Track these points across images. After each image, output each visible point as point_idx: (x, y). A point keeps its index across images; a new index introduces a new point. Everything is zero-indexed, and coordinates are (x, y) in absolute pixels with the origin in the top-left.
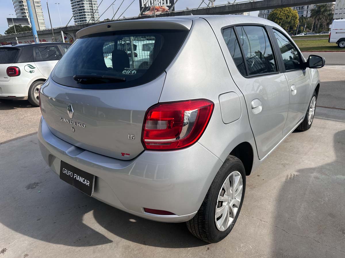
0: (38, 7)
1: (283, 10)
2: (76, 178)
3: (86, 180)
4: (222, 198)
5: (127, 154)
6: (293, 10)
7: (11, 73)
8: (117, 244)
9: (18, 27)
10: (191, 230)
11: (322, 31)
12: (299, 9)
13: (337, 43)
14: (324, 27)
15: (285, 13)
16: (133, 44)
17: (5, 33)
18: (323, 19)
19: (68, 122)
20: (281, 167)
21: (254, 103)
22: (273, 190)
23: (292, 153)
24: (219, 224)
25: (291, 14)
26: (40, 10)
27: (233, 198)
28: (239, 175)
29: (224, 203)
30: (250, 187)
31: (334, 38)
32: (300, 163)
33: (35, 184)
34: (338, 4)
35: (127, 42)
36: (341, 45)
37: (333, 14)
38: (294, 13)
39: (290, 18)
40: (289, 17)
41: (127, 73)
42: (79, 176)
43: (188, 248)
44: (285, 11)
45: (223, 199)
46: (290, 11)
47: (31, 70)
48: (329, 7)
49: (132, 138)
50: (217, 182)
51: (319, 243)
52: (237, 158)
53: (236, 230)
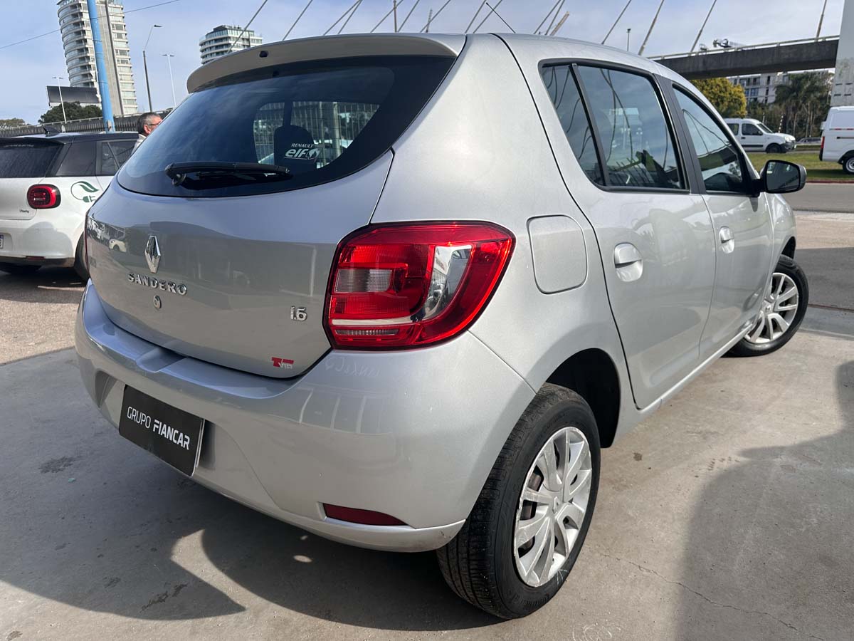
0: (123, 62)
1: (708, 85)
2: (157, 429)
3: (181, 435)
4: (534, 493)
5: (286, 361)
6: (732, 86)
7: (38, 199)
8: (257, 614)
9: (71, 108)
10: (450, 578)
11: (804, 137)
12: (748, 84)
13: (840, 162)
14: (809, 128)
15: (713, 92)
16: (341, 147)
17: (39, 121)
18: (806, 109)
19: (147, 284)
20: (696, 439)
21: (620, 253)
22: (674, 496)
23: (725, 406)
24: (525, 565)
25: (728, 96)
26: (127, 69)
27: (565, 500)
28: (582, 439)
29: (541, 509)
30: (613, 486)
31: (834, 150)
32: (745, 432)
33: (63, 462)
34: (841, 72)
35: (327, 141)
36: (851, 167)
37: (830, 98)
38: (735, 92)
39: (726, 103)
40: (722, 101)
41: (296, 156)
42: (165, 426)
43: (443, 632)
44: (714, 87)
45: (536, 497)
46: (725, 88)
47: (88, 194)
48: (819, 80)
49: (300, 315)
50: (521, 448)
51: (794, 630)
52: (577, 395)
53: (573, 590)
